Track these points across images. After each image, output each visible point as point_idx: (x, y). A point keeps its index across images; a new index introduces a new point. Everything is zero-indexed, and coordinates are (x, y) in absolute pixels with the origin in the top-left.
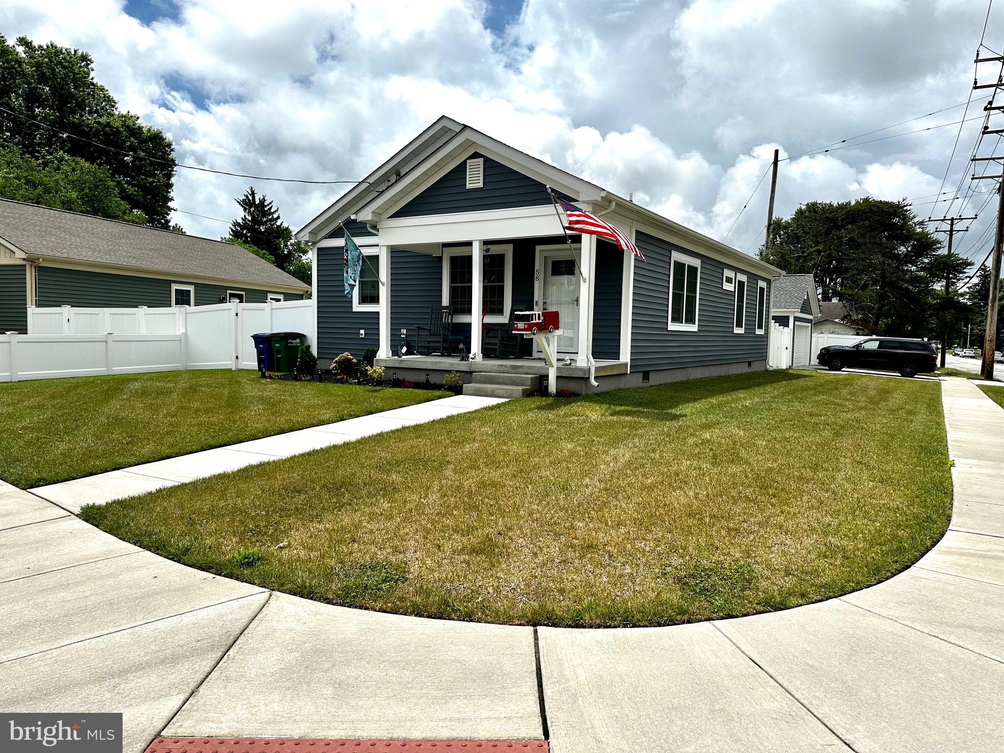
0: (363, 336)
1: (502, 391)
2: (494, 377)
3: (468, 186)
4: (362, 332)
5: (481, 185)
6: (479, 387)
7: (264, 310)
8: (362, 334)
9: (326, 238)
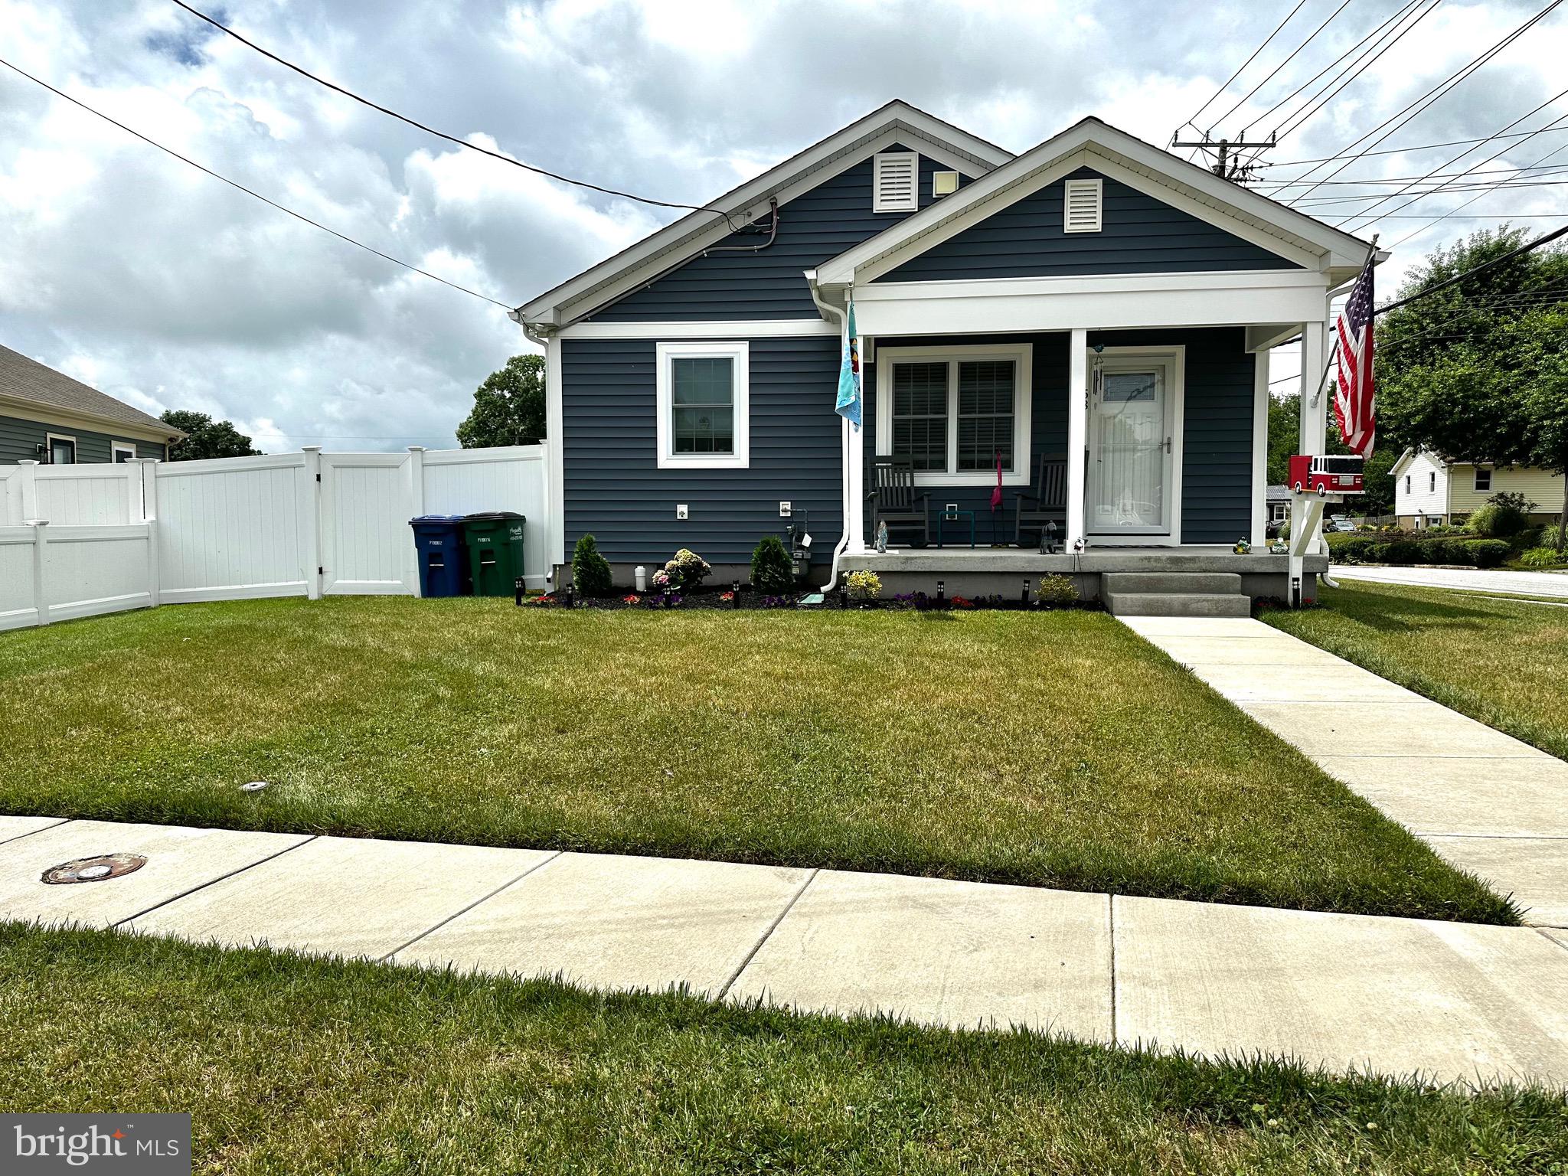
0: (686, 517)
1: (1205, 604)
2: (1159, 580)
3: (1068, 228)
4: (683, 509)
5: (1098, 227)
6: (1151, 600)
7: (398, 467)
8: (682, 514)
9: (586, 320)
